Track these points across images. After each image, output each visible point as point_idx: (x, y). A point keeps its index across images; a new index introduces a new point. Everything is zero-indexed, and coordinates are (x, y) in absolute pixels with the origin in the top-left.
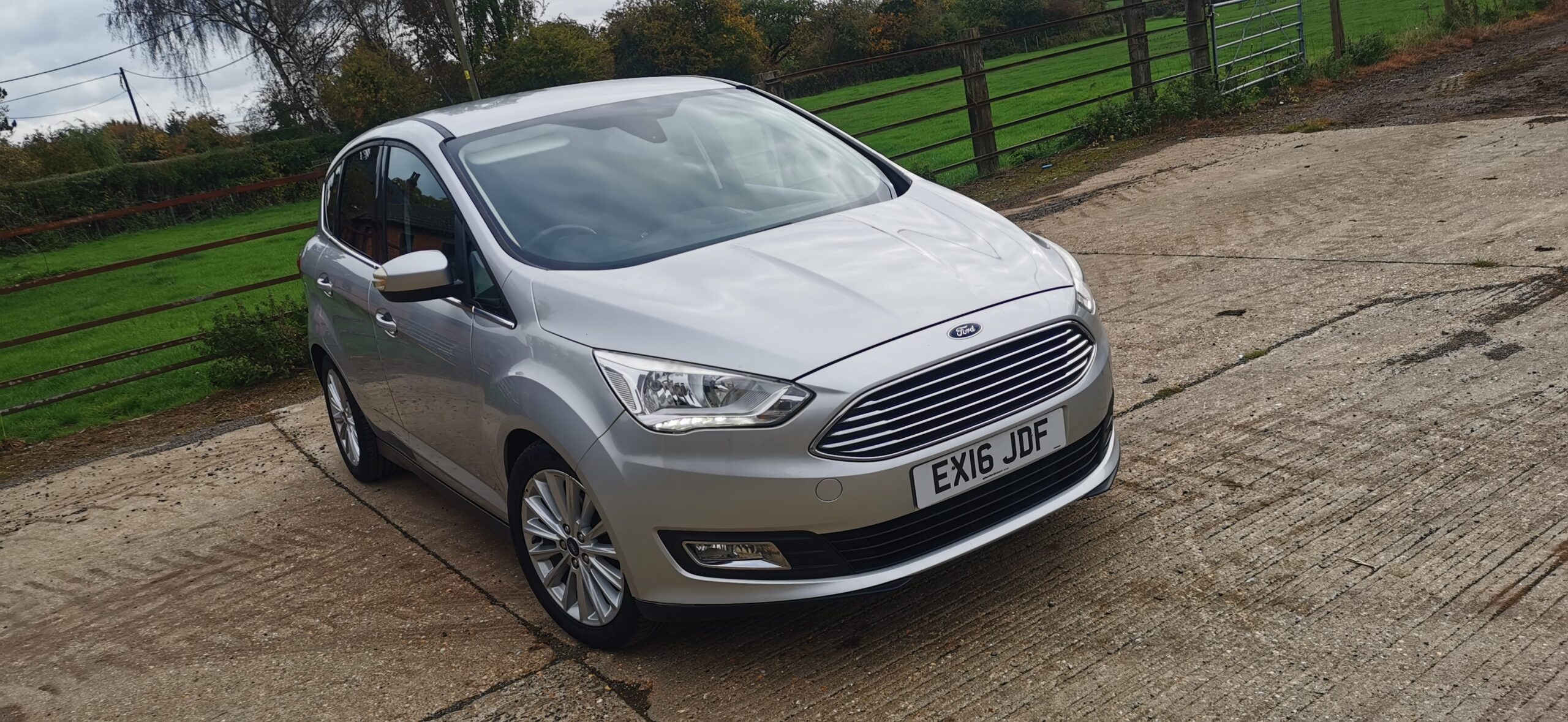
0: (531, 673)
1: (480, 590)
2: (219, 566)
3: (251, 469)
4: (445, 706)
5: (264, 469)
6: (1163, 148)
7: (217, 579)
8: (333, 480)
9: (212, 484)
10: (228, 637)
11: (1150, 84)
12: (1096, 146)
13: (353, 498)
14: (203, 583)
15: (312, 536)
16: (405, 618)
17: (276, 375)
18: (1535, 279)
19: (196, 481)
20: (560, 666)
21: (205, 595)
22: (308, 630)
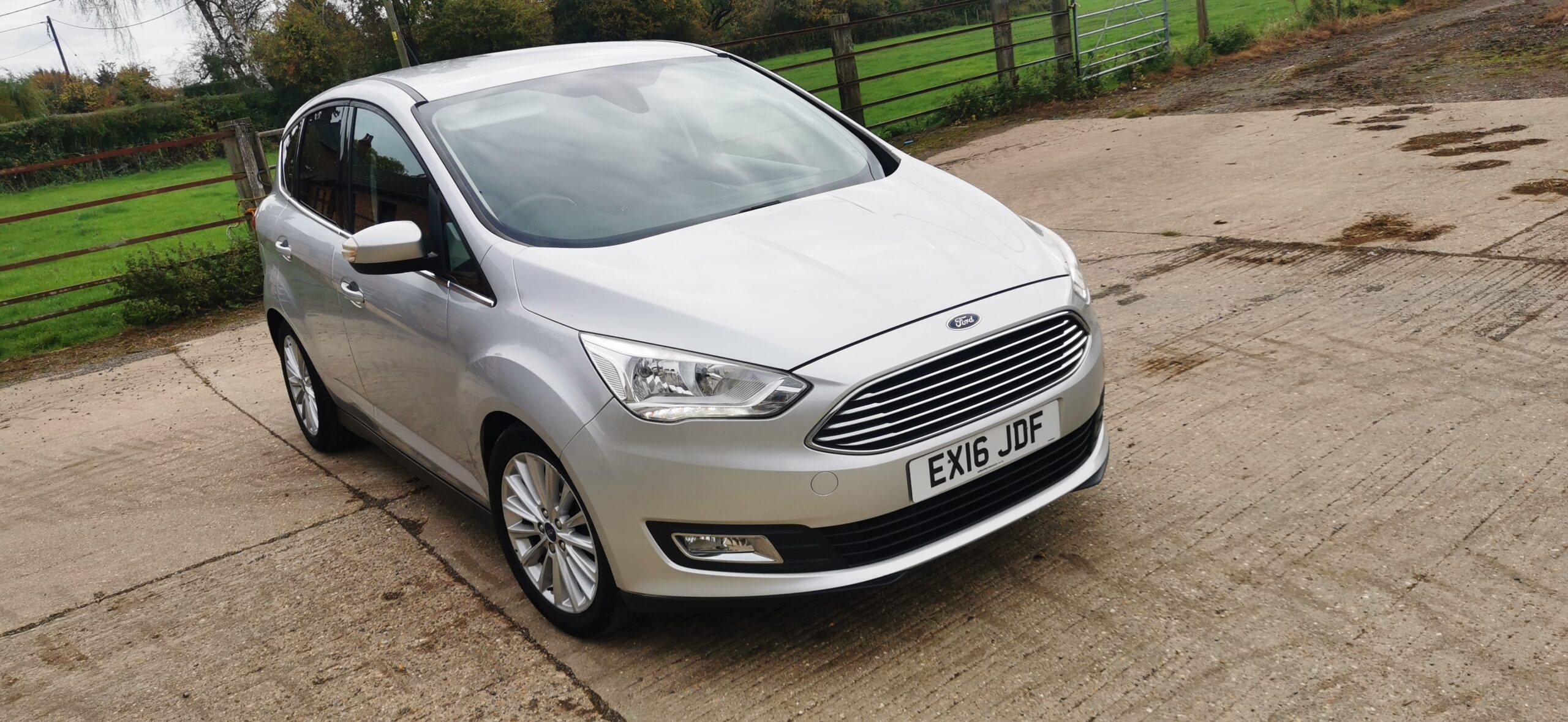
0: (344, 516)
1: (321, 467)
2: (119, 456)
3: (153, 388)
4: (277, 536)
5: (164, 388)
6: (1012, 128)
7: (116, 465)
8: (221, 396)
9: (118, 399)
10: (122, 502)
11: (1013, 69)
12: (959, 125)
13: (234, 408)
14: (104, 468)
15: (196, 435)
16: (260, 486)
17: (183, 315)
18: (1197, 245)
19: (106, 397)
20: (366, 511)
21: (105, 475)
22: (184, 495)
